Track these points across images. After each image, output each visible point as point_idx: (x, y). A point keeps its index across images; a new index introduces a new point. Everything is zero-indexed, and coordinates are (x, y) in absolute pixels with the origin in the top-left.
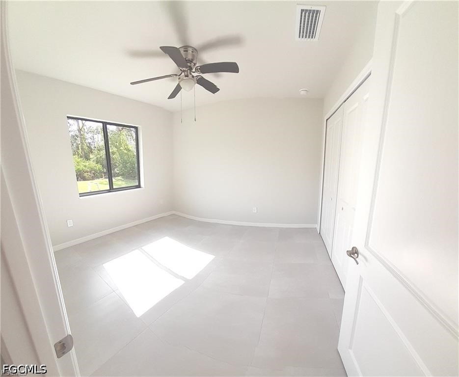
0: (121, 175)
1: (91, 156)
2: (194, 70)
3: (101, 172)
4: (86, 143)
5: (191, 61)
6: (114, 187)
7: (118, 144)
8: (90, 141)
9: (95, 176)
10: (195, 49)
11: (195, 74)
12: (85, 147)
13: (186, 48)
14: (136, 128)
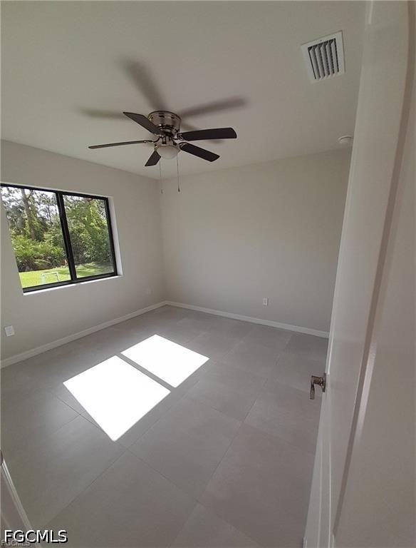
0: (94, 260)
1: (45, 235)
2: (176, 137)
3: (62, 258)
4: (36, 217)
5: (171, 127)
6: (78, 276)
7: (86, 219)
8: (42, 214)
9: (52, 263)
10: (176, 115)
11: (178, 142)
12: (36, 223)
13: (162, 113)
14: (106, 200)
